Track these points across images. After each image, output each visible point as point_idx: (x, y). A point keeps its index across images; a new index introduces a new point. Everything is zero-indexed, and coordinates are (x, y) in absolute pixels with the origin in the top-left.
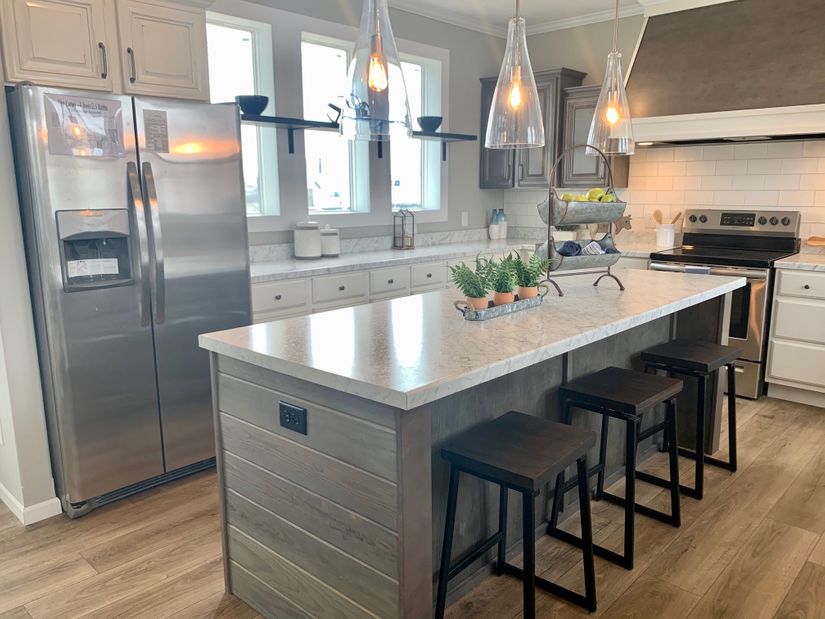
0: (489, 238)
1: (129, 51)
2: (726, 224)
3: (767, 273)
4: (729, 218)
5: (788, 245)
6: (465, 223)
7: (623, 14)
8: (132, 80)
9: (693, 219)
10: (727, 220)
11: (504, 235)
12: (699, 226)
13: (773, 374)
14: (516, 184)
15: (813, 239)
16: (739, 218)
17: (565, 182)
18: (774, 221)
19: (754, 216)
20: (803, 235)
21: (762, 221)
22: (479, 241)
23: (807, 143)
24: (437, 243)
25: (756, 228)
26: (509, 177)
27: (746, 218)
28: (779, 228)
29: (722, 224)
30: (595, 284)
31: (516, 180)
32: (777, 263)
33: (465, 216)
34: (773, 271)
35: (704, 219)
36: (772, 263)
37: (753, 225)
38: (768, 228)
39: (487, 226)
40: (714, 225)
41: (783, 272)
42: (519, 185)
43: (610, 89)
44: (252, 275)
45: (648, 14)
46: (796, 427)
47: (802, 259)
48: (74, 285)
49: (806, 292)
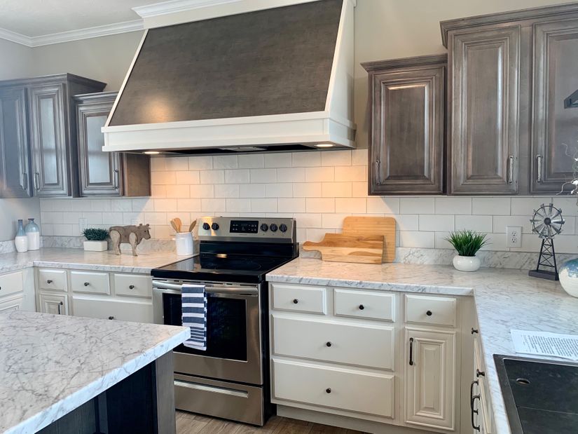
0: (16, 251)
2: (235, 232)
3: (257, 289)
4: (237, 225)
9: (207, 227)
10: (235, 227)
12: (212, 233)
15: (307, 244)
16: (246, 225)
18: (274, 228)
19: (257, 222)
20: (300, 240)
21: (265, 228)
22: (2, 255)
25: (261, 234)
27: (250, 225)
28: (278, 235)
32: (270, 276)
34: (265, 285)
35: (216, 227)
36: (264, 277)
37: (256, 232)
38: (269, 235)
39: (14, 239)
49: (295, 307)
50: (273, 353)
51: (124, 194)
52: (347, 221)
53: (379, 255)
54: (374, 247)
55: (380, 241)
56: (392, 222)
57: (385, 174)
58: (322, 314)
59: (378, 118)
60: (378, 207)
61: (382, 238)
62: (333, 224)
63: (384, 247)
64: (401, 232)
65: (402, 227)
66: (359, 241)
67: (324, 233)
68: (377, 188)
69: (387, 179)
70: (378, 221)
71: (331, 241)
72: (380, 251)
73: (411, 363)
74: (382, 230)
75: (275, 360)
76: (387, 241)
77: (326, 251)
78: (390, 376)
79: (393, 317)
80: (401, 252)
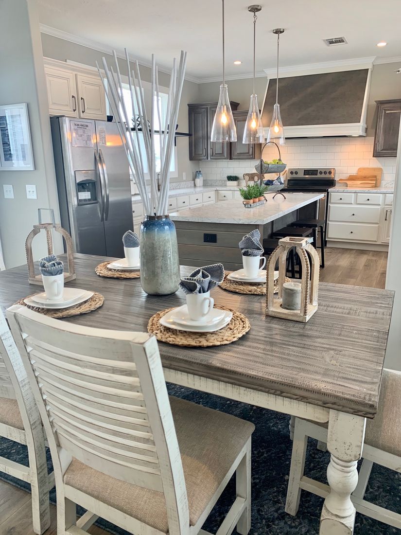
0: (195, 185)
1: (82, 99)
2: (306, 175)
3: (325, 194)
4: (307, 172)
5: (331, 183)
6: (184, 179)
7: (257, 75)
8: (83, 112)
9: (292, 173)
11: (202, 184)
12: (294, 176)
13: (329, 236)
14: (209, 158)
15: (341, 180)
16: (312, 172)
17: (233, 157)
18: (325, 173)
19: (317, 170)
20: (337, 179)
21: (321, 173)
22: (191, 187)
23: (337, 139)
24: (174, 188)
25: (319, 176)
26: (206, 154)
27: (314, 172)
28: (327, 176)
29: (304, 175)
30: (273, 198)
31: (209, 156)
33: (184, 174)
34: (328, 193)
35: (296, 173)
36: (328, 190)
37: (317, 175)
38: (323, 176)
40: (301, 175)
41: (332, 193)
42: (211, 159)
43: (275, 119)
44: (132, 200)
45: (269, 78)
46: (340, 254)
47: (337, 188)
48: (81, 203)
49: (341, 201)
50: (329, 221)
51: (254, 158)
52: (360, 170)
53: (374, 184)
54: (371, 180)
55: (374, 178)
56: (380, 170)
57: (381, 148)
58: (352, 204)
59: (380, 124)
60: (375, 163)
61: (375, 177)
62: (353, 171)
63: (376, 180)
64: (384, 174)
65: (384, 172)
66: (364, 178)
67: (348, 175)
68: (377, 155)
69: (382, 150)
70: (374, 169)
71: (352, 178)
72: (375, 182)
73: (386, 220)
74: (375, 173)
75: (330, 223)
76: (377, 178)
77: (349, 182)
78: (377, 226)
79: (380, 204)
80: (383, 183)
